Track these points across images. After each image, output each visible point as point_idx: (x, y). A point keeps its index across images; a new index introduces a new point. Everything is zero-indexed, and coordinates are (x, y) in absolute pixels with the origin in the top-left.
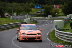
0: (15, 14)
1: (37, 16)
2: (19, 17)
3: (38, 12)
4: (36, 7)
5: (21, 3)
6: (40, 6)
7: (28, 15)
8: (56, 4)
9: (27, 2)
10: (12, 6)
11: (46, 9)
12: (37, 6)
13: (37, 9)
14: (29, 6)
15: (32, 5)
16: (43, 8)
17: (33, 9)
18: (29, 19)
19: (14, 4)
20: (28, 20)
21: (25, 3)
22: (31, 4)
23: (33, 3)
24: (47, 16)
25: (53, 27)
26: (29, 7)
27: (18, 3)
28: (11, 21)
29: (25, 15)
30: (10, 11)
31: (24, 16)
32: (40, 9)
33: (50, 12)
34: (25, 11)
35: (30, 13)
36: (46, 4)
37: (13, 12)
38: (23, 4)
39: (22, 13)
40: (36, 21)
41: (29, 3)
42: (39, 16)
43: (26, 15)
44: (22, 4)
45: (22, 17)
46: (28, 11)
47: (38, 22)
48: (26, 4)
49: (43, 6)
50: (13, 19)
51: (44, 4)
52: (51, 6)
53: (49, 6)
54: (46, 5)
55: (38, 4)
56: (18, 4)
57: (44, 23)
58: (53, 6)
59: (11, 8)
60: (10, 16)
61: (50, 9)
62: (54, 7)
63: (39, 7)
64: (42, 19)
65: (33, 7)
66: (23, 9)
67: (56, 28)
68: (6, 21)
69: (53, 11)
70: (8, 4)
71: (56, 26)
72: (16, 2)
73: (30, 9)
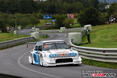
0: (19, 28)
1: (47, 29)
2: (24, 31)
3: (48, 24)
4: (44, 17)
5: (25, 13)
6: (49, 16)
7: (36, 28)
8: (69, 13)
9: (34, 12)
10: (15, 18)
11: (58, 19)
12: (47, 16)
13: (46, 20)
14: (37, 17)
15: (40, 16)
16: (53, 18)
17: (41, 21)
18: (38, 32)
19: (17, 15)
20: (37, 34)
21: (31, 13)
22: (38, 14)
23: (41, 13)
24: (59, 28)
26: (36, 18)
27: (23, 13)
28: (15, 36)
29: (31, 28)
30: (13, 23)
32: (50, 20)
33: (63, 23)
34: (32, 23)
35: (38, 25)
36: (57, 13)
37: (17, 25)
38: (29, 14)
40: (47, 35)
41: (36, 12)
42: (50, 28)
43: (33, 28)
44: (27, 14)
45: (28, 30)
46: (35, 23)
47: (49, 37)
48: (33, 15)
49: (54, 16)
50: (17, 33)
51: (55, 13)
52: (63, 15)
53: (61, 16)
54: (57, 15)
55: (47, 14)
56: (23, 15)
58: (65, 15)
59: (14, 20)
60: (13, 31)
62: (67, 17)
63: (49, 18)
64: (53, 32)
65: (42, 18)
66: (29, 21)
67: (72, 42)
68: (9, 37)
69: (66, 21)
70: (11, 15)
71: (72, 40)
72: (19, 12)
73: (37, 20)
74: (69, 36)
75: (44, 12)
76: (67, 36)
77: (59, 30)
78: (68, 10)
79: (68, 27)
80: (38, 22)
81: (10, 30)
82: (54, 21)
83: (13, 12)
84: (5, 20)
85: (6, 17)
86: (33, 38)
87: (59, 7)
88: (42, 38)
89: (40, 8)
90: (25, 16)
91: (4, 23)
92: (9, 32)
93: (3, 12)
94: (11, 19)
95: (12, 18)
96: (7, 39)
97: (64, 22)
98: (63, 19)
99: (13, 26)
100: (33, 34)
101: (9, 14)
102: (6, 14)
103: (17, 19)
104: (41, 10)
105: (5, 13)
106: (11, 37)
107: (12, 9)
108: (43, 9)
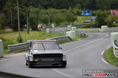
0: (53, 25)
1: (85, 28)
2: (58, 29)
3: (86, 21)
4: (83, 14)
5: (60, 9)
6: (89, 12)
7: (72, 26)
9: (70, 8)
10: (48, 14)
11: (99, 16)
12: (85, 13)
13: (84, 17)
14: (73, 13)
15: (77, 12)
16: (93, 15)
17: (79, 18)
18: (74, 31)
19: (51, 10)
20: (73, 33)
21: (67, 8)
22: (76, 10)
23: (79, 9)
24: (100, 27)
25: (109, 43)
26: (73, 15)
27: (57, 9)
28: (47, 35)
29: (67, 26)
30: (45, 20)
31: (65, 28)
32: (90, 17)
33: (105, 21)
34: (67, 20)
35: (75, 23)
36: (98, 9)
37: (50, 22)
38: (65, 10)
39: (62, 24)
40: (85, 35)
41: (73, 8)
42: (88, 27)
43: (69, 26)
44: (62, 10)
45: (63, 29)
46: (71, 20)
47: (88, 36)
48: (69, 10)
49: (94, 12)
50: (50, 32)
51: (95, 9)
52: (105, 11)
53: (102, 12)
54: (98, 11)
55: (86, 10)
56: (57, 10)
57: (96, 37)
58: (108, 11)
59: (46, 16)
60: (46, 28)
61: (105, 17)
62: (110, 13)
63: (88, 14)
64: (92, 32)
65: (79, 14)
66: (64, 18)
67: (115, 44)
68: (40, 36)
69: (109, 18)
70: (43, 11)
71: (115, 41)
72: (53, 7)
73: (74, 17)
74: (112, 37)
75: (82, 7)
76: (109, 37)
77: (99, 29)
78: (112, 5)
79: (110, 25)
81: (42, 27)
82: (94, 18)
83: (46, 7)
84: (36, 16)
85: (38, 12)
86: (69, 37)
87: (100, 2)
88: (79, 38)
89: (78, 2)
90: (60, 12)
91: (35, 20)
92: (40, 30)
93: (34, 6)
94: (43, 15)
95: (45, 14)
96: (38, 38)
97: (106, 19)
98: (105, 16)
99: (45, 23)
100: (69, 34)
101: (41, 9)
102: (37, 9)
103: (51, 15)
104: (79, 5)
105: (36, 7)
106: (42, 36)
107: (45, 3)
108: (81, 4)
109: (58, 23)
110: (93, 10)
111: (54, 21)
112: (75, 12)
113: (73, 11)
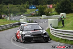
1: (32, 16)
2: (15, 18)
4: (30, 7)
5: (16, 5)
6: (34, 7)
7: (24, 15)
8: (49, 4)
9: (22, 4)
10: (8, 8)
11: (40, 9)
12: (32, 7)
13: (31, 9)
14: (24, 7)
15: (27, 6)
16: (37, 8)
17: (28, 10)
18: (25, 19)
19: (10, 6)
20: (24, 20)
21: (20, 4)
22: (26, 5)
23: (28, 4)
25: (48, 26)
27: (14, 4)
28: (8, 22)
30: (6, 12)
31: (20, 17)
32: (34, 9)
33: (44, 12)
34: (21, 12)
35: (26, 13)
36: (40, 4)
37: (10, 13)
38: (19, 5)
39: (18, 14)
40: (32, 21)
41: (24, 4)
42: (34, 16)
43: (22, 16)
46: (23, 12)
48: (21, 6)
50: (10, 20)
52: (44, 6)
53: (42, 6)
55: (32, 5)
56: (14, 6)
57: (39, 22)
58: (46, 6)
60: (7, 17)
61: (44, 9)
62: (47, 7)
63: (33, 8)
64: (37, 19)
65: (28, 8)
66: (19, 10)
67: (51, 26)
68: (4, 22)
69: (47, 10)
70: (5, 6)
71: (51, 24)
72: (11, 3)
73: (25, 9)
74: (49, 22)
75: (30, 3)
76: (47, 22)
77: (41, 17)
78: (48, 2)
79: (48, 15)
80: (26, 11)
82: (37, 10)
84: (0, 10)
85: (2, 7)
90: (16, 7)
95: (6, 8)
96: (2, 23)
99: (6, 14)
100: (22, 20)
101: (3, 5)
103: (10, 9)
104: (27, 2)
105: (0, 4)
107: (6, 1)
108: (29, 1)
109: (15, 13)
110: (37, 5)
111: (12, 13)
112: (26, 6)
113: (24, 6)
